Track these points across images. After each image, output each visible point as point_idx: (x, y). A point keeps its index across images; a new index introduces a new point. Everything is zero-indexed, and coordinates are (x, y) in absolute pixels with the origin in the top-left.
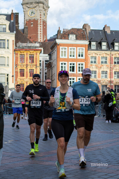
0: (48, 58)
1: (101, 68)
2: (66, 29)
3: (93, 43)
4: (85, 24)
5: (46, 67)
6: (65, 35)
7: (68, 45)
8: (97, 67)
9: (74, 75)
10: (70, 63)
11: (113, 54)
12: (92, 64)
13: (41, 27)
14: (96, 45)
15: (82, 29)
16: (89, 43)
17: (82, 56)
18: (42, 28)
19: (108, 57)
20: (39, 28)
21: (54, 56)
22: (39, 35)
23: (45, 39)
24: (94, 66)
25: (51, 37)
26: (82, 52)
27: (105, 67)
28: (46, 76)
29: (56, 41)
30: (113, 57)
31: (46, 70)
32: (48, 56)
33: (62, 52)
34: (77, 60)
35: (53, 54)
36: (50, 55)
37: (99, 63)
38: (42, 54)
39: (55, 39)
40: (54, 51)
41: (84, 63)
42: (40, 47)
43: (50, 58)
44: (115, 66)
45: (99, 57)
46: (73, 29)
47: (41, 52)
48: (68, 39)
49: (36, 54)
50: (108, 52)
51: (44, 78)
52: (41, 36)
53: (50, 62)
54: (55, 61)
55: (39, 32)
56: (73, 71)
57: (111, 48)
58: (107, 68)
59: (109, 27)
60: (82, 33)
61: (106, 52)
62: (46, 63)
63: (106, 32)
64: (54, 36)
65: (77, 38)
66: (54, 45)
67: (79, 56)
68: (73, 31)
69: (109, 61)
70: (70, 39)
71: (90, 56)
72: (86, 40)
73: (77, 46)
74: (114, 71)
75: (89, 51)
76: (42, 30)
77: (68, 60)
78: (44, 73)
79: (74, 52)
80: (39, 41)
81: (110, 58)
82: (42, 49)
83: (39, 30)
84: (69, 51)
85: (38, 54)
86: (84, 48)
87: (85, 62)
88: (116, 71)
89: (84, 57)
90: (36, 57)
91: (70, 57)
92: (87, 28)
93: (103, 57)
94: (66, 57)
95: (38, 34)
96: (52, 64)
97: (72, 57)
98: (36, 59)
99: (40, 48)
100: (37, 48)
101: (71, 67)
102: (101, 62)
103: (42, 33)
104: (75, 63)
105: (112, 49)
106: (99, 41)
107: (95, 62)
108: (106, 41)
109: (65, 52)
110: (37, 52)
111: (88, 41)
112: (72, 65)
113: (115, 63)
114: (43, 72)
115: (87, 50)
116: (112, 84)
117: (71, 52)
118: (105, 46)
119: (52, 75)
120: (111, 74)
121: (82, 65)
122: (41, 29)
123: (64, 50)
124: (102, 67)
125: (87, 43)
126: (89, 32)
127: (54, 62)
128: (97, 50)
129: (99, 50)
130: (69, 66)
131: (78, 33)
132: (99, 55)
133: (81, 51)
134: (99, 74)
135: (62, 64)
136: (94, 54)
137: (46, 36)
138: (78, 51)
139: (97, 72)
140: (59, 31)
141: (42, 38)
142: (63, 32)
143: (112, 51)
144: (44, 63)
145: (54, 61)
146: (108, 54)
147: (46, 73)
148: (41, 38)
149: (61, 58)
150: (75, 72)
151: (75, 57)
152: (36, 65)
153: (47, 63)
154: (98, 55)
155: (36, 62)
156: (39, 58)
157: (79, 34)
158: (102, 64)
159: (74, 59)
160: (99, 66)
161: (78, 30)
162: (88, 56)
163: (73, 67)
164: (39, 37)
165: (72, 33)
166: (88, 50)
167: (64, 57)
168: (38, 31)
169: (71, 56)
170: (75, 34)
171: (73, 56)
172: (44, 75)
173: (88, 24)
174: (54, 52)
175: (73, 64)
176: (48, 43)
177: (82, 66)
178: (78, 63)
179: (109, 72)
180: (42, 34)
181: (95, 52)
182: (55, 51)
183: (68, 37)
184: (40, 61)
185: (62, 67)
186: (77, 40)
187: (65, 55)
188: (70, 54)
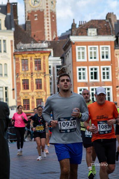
0: (60, 63)
2: (84, 22)
4: (109, 13)
5: (58, 75)
6: (82, 30)
7: (87, 44)
9: (97, 84)
10: (90, 67)
13: (48, 20)
15: (105, 20)
16: (115, 39)
17: (107, 57)
18: (50, 22)
20: (46, 21)
21: (69, 60)
22: (46, 31)
23: (55, 36)
25: (62, 34)
26: (107, 52)
29: (70, 39)
32: (61, 59)
33: (79, 53)
34: (99, 63)
35: (67, 56)
36: (63, 58)
38: (52, 58)
39: (69, 36)
40: (68, 52)
41: (110, 67)
42: (49, 47)
43: (63, 62)
46: (92, 21)
47: (50, 55)
48: (86, 35)
49: (44, 58)
51: (56, 90)
52: (48, 33)
53: (63, 68)
54: (70, 66)
55: (46, 28)
56: (96, 78)
60: (106, 26)
62: (57, 70)
64: (67, 31)
65: (99, 33)
66: (68, 44)
67: (103, 57)
68: (93, 24)
70: (89, 34)
71: (118, 57)
72: (111, 35)
73: (99, 43)
75: (116, 50)
76: (50, 25)
77: (87, 64)
79: (95, 53)
80: (47, 39)
82: (52, 50)
83: (46, 25)
84: (89, 51)
85: (46, 57)
86: (109, 46)
87: (112, 66)
89: (109, 59)
90: (44, 62)
91: (90, 60)
92: (112, 18)
94: (85, 60)
95: (44, 30)
96: (66, 70)
97: (93, 60)
98: (44, 64)
99: (49, 50)
100: (44, 50)
101: (92, 73)
103: (50, 28)
104: (98, 67)
109: (83, 53)
110: (45, 54)
111: (114, 36)
112: (94, 71)
114: (54, 82)
115: (113, 49)
117: (91, 53)
121: (107, 69)
122: (48, 23)
123: (81, 51)
125: (112, 38)
126: (115, 25)
127: (68, 68)
130: (90, 71)
131: (100, 26)
133: (105, 51)
135: (80, 69)
137: (56, 32)
138: (101, 51)
140: (74, 25)
141: (50, 36)
142: (80, 25)
145: (68, 66)
148: (49, 36)
149: (78, 62)
150: (98, 80)
151: (97, 60)
152: (45, 73)
153: (59, 69)
155: (44, 69)
156: (48, 63)
157: (101, 27)
159: (96, 62)
161: (100, 21)
162: (116, 56)
163: (96, 73)
164: (46, 34)
165: (92, 27)
166: (115, 49)
167: (81, 60)
168: (44, 26)
169: (91, 58)
170: (95, 28)
171: (95, 58)
172: (56, 86)
173: (113, 13)
174: (68, 54)
175: (96, 69)
176: (58, 41)
177: (108, 71)
178: (102, 67)
180: (50, 30)
182: (70, 52)
183: (86, 32)
184: (50, 67)
185: (80, 74)
186: (99, 36)
187: (83, 57)
188: (90, 56)
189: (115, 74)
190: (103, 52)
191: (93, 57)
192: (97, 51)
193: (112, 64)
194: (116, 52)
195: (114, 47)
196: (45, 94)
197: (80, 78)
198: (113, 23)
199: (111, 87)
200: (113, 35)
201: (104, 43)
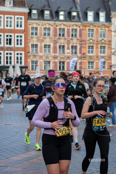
1: (43, 41)
3: (34, 12)
7: (4, 13)
8: (38, 40)
9: (11, 49)
10: (6, 34)
11: (57, 25)
12: (32, 36)
14: (37, 14)
16: (28, 11)
17: (21, 26)
19: (52, 28)
24: (35, 38)
26: (21, 22)
27: (48, 40)
30: (58, 28)
34: (14, 31)
37: (41, 35)
41: (23, 35)
44: (60, 39)
45: (41, 28)
48: (4, 5)
50: (52, 22)
56: (10, 44)
57: (55, 18)
58: (50, 41)
61: (49, 22)
65: (15, 5)
67: (18, 26)
69: (52, 33)
70: (6, 5)
71: (30, 27)
72: (25, 7)
73: (15, 14)
74: (58, 45)
75: (29, 21)
77: (4, 31)
79: (11, 22)
81: (54, 29)
84: (6, 20)
86: (23, 17)
87: (25, 34)
88: (60, 44)
89: (23, 28)
91: (6, 28)
93: (45, 29)
94: (2, 27)
97: (9, 28)
101: (7, 40)
102: (43, 34)
104: (13, 34)
105: (56, 19)
106: (41, 9)
107: (36, 34)
108: (49, 9)
109: (0, 21)
111: (28, 8)
112: (9, 38)
113: (60, 35)
115: (26, 20)
116: (56, 61)
117: (7, 21)
118: (48, 15)
120: (55, 48)
121: (21, 37)
124: (45, 40)
125: (26, 10)
128: (38, 19)
129: (41, 20)
130: (6, 38)
132: (41, 26)
133: (19, 20)
134: (41, 48)
136: (35, 24)
138: (16, 20)
139: (39, 46)
146: (52, 24)
150: (12, 46)
151: (12, 28)
154: (39, 25)
158: (45, 36)
159: (11, 30)
160: (41, 39)
162: (28, 26)
163: (10, 40)
166: (28, 19)
169: (7, 26)
171: (10, 26)
175: (11, 36)
178: (16, 35)
179: (52, 45)
181: (37, 22)
183: (3, 3)
186: (15, 7)
187: (0, 25)
188: (7, 24)
189: (27, 41)
190: (18, 22)
191: (9, 25)
192: (13, 20)
193: (25, 33)
194: (29, 22)
195: (27, 18)
199: (23, 53)
200: (27, 8)
201: (19, 14)
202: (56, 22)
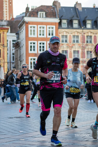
0: (15, 38)
1: (72, 47)
2: (35, 7)
3: (64, 21)
4: (55, 1)
5: (13, 47)
6: (34, 13)
7: (37, 23)
8: (68, 46)
10: (39, 42)
11: (85, 32)
12: (63, 43)
13: (6, 4)
14: (67, 23)
15: (52, 6)
16: (59, 21)
17: (52, 35)
18: (8, 6)
19: (80, 36)
20: (5, 5)
21: (23, 35)
22: (5, 13)
23: (11, 17)
24: (65, 45)
25: (17, 16)
26: (52, 31)
27: (77, 46)
28: (13, 57)
29: (24, 19)
30: (86, 35)
31: (14, 50)
32: (16, 35)
33: (31, 30)
34: (47, 39)
35: (22, 33)
36: (18, 34)
37: (70, 42)
38: (9, 34)
39: (23, 17)
42: (7, 25)
43: (18, 38)
44: (87, 45)
45: (70, 36)
46: (42, 6)
47: (8, 32)
48: (37, 17)
49: (3, 33)
50: (80, 31)
51: (12, 59)
52: (6, 14)
53: (18, 42)
54: (23, 40)
55: (5, 10)
57: (83, 26)
58: (79, 47)
59: (80, 4)
60: (52, 10)
61: (78, 30)
62: (13, 43)
63: (77, 9)
64: (21, 14)
65: (47, 16)
66: (22, 23)
67: (49, 34)
68: (42, 8)
69: (81, 40)
70: (39, 16)
71: (61, 35)
72: (56, 17)
73: (47, 24)
74: (86, 50)
75: (59, 30)
76: (8, 8)
77: (37, 39)
78: (12, 54)
79: (43, 31)
80: (5, 19)
81: (82, 36)
82: (9, 27)
83: (5, 8)
84: (39, 29)
85: (5, 33)
86: (54, 27)
88: (88, 50)
90: (3, 36)
91: (39, 36)
92: (57, 5)
93: (74, 36)
94: (36, 36)
95: (3, 12)
96: (20, 44)
97: (42, 36)
98: (3, 38)
99: (7, 27)
100: (4, 27)
102: (72, 41)
103: (8, 11)
104: (45, 42)
105: (84, 28)
106: (70, 19)
107: (66, 41)
108: (77, 18)
109: (34, 31)
110: (4, 30)
111: (59, 19)
113: (87, 42)
114: (10, 53)
115: (57, 29)
116: (84, 65)
117: (40, 31)
118: (76, 24)
119: (20, 56)
122: (6, 7)
123: (32, 29)
124: (74, 46)
125: (57, 20)
126: (59, 10)
127: (22, 42)
128: (68, 28)
129: (71, 29)
130: (39, 45)
131: (47, 10)
132: (70, 34)
133: (51, 30)
134: (71, 54)
135: (31, 43)
136: (65, 33)
137: (12, 14)
138: (48, 29)
139: (68, 52)
140: (27, 9)
141: (8, 17)
142: (32, 9)
143: (84, 29)
144: (12, 42)
145: (22, 40)
146: (80, 32)
147: (13, 54)
148: (6, 17)
149: (30, 38)
151: (45, 36)
152: (4, 45)
153: (14, 42)
154: (69, 33)
155: (3, 42)
156: (6, 38)
157: (49, 11)
158: (74, 43)
159: (44, 38)
160: (70, 45)
161: (48, 7)
162: (59, 34)
163: (43, 47)
164: (5, 16)
165: (42, 10)
166: (59, 28)
167: (32, 36)
168: (3, 9)
169: (40, 35)
170: (44, 11)
171: (43, 35)
172: (12, 56)
173: (58, 1)
174: (22, 31)
175: (43, 44)
176: (15, 21)
178: (48, 42)
179: (80, 51)
180: (8, 12)
181: (66, 30)
182: (24, 29)
183: (37, 15)
184: (7, 41)
185: (31, 47)
186: (47, 18)
187: (34, 34)
188: (40, 33)
190: (49, 31)
191: (42, 34)
192: (45, 29)
194: (60, 31)
195: (58, 27)
196: (3, 61)
197: (31, 50)
198: (58, 9)
200: (57, 18)
201: (50, 24)
202: (84, 30)
